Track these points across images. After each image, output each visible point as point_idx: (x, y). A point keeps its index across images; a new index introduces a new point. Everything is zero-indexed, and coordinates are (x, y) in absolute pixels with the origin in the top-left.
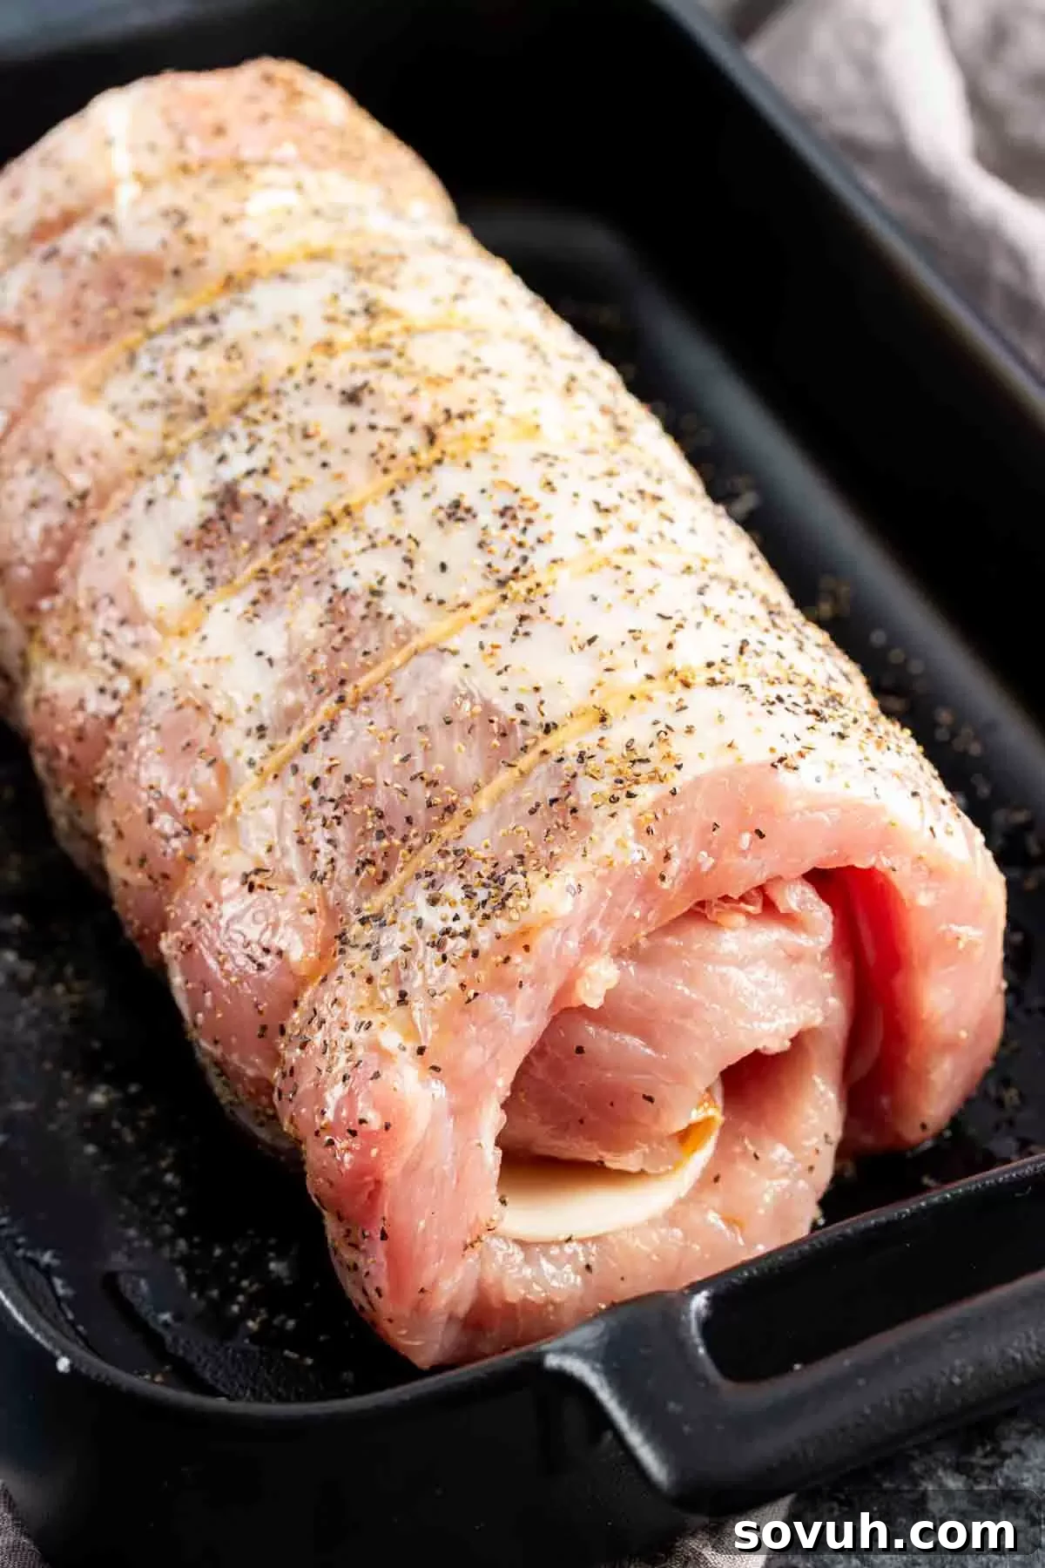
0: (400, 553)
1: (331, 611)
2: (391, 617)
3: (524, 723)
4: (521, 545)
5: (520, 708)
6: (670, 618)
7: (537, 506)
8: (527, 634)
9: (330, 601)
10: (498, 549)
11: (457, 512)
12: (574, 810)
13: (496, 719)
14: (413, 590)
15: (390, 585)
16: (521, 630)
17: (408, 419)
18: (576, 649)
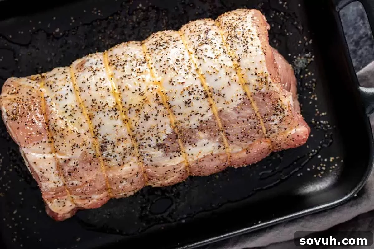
0: (193, 115)
1: (201, 131)
2: (208, 119)
3: (243, 99)
4: (198, 92)
5: (240, 99)
6: (222, 66)
7: (189, 87)
8: (224, 95)
9: (199, 130)
10: (198, 96)
11: (187, 103)
12: (267, 93)
13: (242, 104)
14: (204, 114)
15: (201, 118)
16: (223, 96)
17: (156, 108)
18: (230, 86)
